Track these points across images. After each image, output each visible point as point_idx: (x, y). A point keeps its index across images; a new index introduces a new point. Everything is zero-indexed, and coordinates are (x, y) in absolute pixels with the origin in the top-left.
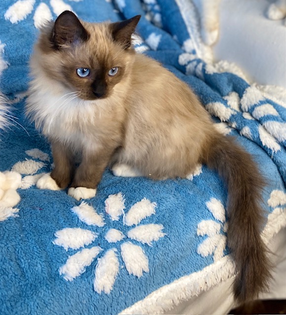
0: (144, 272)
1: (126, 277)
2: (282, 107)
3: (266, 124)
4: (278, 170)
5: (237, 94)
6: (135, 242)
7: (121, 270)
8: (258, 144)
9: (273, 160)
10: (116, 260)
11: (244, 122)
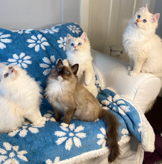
0: (80, 146)
1: (75, 147)
3: (121, 106)
4: (125, 122)
6: (78, 137)
7: (73, 145)
8: (118, 113)
9: (123, 118)
10: (72, 142)
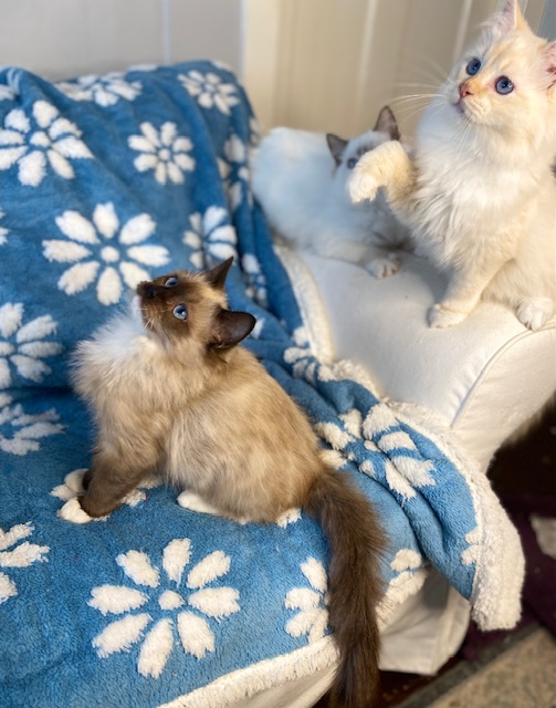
0: (207, 651)
1: (181, 656)
2: (422, 437)
4: (410, 524)
5: (359, 413)
6: (198, 613)
7: (175, 647)
9: (403, 509)
10: (169, 634)
11: (366, 454)
